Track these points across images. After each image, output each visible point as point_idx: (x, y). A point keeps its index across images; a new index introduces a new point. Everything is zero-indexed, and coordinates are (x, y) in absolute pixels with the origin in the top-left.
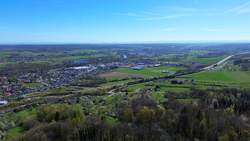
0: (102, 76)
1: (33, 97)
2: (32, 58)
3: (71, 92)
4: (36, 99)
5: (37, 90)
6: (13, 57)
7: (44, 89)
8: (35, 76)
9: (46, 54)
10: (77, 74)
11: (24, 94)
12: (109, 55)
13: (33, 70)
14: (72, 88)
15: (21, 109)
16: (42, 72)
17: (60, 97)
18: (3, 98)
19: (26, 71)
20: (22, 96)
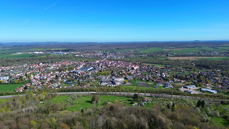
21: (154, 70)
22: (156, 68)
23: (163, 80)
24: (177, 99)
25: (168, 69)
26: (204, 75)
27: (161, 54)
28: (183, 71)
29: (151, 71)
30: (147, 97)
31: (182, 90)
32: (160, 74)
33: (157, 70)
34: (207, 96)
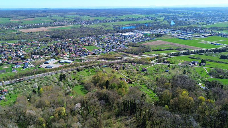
0: (147, 44)
1: (90, 59)
2: (89, 22)
3: (118, 58)
4: (92, 61)
5: (93, 53)
6: (76, 21)
7: (98, 53)
8: (92, 40)
9: (100, 18)
10: (125, 40)
11: (84, 55)
12: (156, 20)
13: (90, 34)
14: (119, 54)
15: (82, 69)
16: (97, 36)
17: (110, 62)
18: (69, 57)
19: (85, 34)
20: (83, 57)
21: (7, 50)
22: (8, 45)
23: (20, 60)
24: (40, 79)
25: (24, 45)
26: (60, 46)
27: (10, 27)
28: (40, 45)
29: (2, 51)
30: (7, 85)
31: (44, 66)
32: (16, 53)
33: (9, 49)
34: (66, 67)
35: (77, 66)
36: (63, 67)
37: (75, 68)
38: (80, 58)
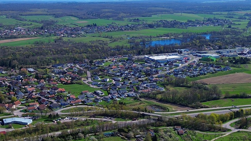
0: (210, 81)
1: (73, 115)
2: (75, 31)
3: (142, 113)
4: (78, 121)
5: (82, 102)
7: (94, 101)
8: (80, 70)
9: (101, 22)
10: (157, 72)
11: (60, 106)
12: (230, 27)
13: (76, 56)
14: (144, 104)
16: (91, 62)
17: (122, 123)
18: (26, 111)
19: (65, 58)
20: (56, 112)
34: (15, 134)
35: (43, 132)
36: (10, 136)
37: (38, 138)
38: (51, 113)
